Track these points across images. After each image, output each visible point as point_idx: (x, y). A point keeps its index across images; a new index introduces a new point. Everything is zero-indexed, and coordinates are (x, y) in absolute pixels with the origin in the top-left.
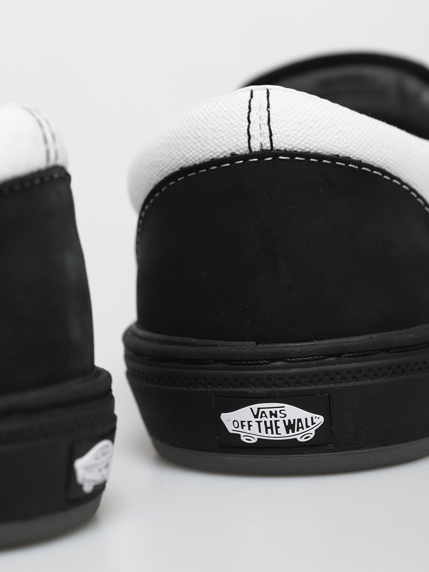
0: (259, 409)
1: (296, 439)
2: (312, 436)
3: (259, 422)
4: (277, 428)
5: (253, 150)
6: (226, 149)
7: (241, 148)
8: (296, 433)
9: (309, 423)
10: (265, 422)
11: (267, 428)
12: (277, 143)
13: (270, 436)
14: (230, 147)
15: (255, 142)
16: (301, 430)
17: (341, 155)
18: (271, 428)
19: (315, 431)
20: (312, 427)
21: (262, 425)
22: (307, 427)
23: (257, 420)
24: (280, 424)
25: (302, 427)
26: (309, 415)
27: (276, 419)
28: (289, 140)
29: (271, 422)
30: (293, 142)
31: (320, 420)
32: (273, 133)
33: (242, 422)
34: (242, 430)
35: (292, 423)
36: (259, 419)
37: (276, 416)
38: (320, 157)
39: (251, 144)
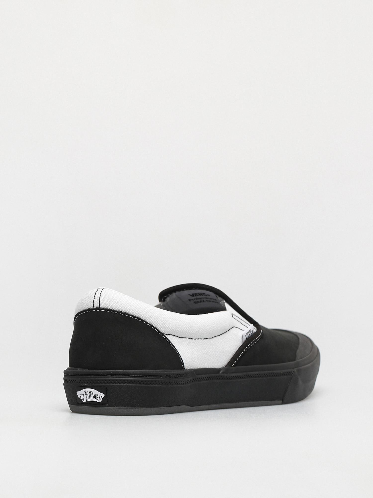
0: (86, 390)
1: (96, 401)
2: (101, 401)
3: (86, 395)
4: (91, 397)
5: (95, 308)
6: (88, 307)
7: (91, 307)
8: (96, 399)
9: (100, 396)
10: (88, 395)
11: (88, 397)
12: (101, 305)
13: (89, 400)
14: (89, 306)
15: (95, 305)
16: (98, 398)
17: (122, 311)
18: (89, 397)
19: (102, 399)
20: (101, 397)
21: (87, 395)
22: (100, 397)
23: (85, 394)
24: (92, 396)
25: (98, 397)
26: (100, 393)
27: (91, 394)
28: (105, 305)
29: (89, 395)
30: (106, 306)
31: (103, 395)
32: (100, 302)
33: (82, 395)
34: (82, 397)
35: (95, 396)
36: (86, 394)
37: (90, 393)
38: (115, 311)
39: (94, 305)
